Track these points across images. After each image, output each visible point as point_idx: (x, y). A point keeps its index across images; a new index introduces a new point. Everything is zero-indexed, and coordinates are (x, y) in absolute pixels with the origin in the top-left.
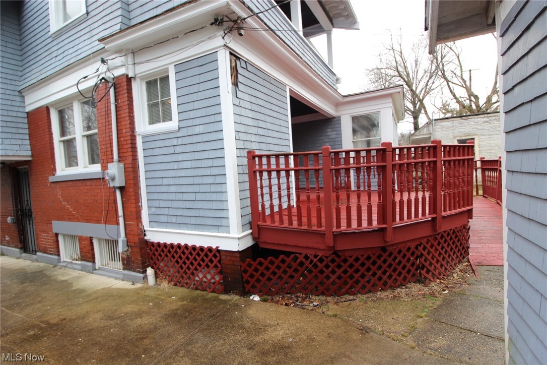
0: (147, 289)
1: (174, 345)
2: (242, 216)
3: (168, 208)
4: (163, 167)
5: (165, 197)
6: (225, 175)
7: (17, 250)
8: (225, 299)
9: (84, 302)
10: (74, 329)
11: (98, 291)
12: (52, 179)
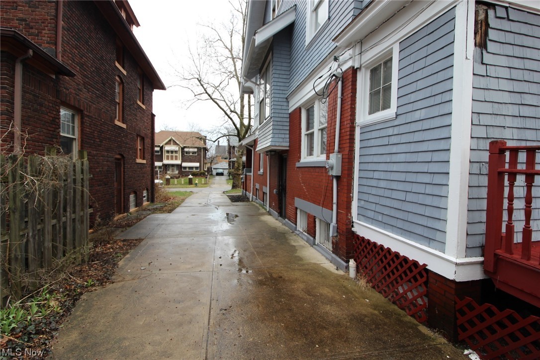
0: (346, 279)
1: (347, 353)
2: (467, 234)
3: (376, 203)
4: (376, 159)
5: (374, 191)
6: (448, 173)
7: (277, 213)
8: (426, 333)
9: (298, 269)
10: (283, 289)
11: (310, 263)
12: (298, 165)
